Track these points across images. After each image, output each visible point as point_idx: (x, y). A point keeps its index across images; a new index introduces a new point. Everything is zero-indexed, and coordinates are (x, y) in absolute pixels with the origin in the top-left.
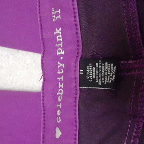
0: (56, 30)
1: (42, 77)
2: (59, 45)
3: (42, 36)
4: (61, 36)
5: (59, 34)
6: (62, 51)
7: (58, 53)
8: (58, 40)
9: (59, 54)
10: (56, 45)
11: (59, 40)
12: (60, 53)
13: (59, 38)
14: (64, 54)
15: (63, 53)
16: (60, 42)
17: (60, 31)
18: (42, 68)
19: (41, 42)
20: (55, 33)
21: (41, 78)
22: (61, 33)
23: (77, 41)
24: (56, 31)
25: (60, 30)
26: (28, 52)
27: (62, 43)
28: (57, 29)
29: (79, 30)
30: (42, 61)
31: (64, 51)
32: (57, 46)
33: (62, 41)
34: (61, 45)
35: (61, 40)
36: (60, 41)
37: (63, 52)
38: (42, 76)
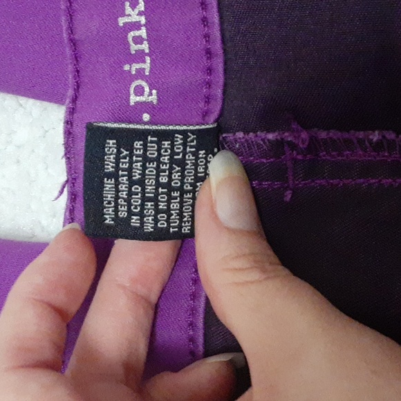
0: (124, 10)
1: (64, 187)
2: (135, 67)
3: (71, 30)
4: (143, 32)
5: (137, 26)
6: (147, 89)
7: (134, 99)
8: (134, 48)
9: (137, 103)
10: (127, 67)
11: (139, 47)
12: (138, 99)
13: (138, 40)
14: (155, 102)
15: (154, 98)
16: (140, 57)
17: (140, 14)
18: (66, 154)
19: (68, 52)
20: (122, 21)
21: (61, 192)
22: (143, 20)
23: (204, 52)
24: (127, 12)
25: (143, 9)
26: (23, 100)
27: (148, 59)
28: (127, 4)
29: (215, 10)
30: (69, 126)
31: (154, 92)
32: (130, 72)
33: (147, 51)
34: (147, 66)
35: (145, 47)
36: (143, 51)
37: (151, 94)
38: (67, 181)
